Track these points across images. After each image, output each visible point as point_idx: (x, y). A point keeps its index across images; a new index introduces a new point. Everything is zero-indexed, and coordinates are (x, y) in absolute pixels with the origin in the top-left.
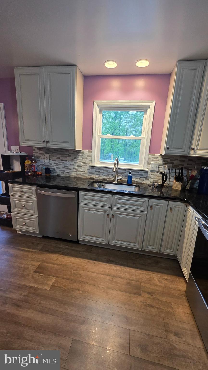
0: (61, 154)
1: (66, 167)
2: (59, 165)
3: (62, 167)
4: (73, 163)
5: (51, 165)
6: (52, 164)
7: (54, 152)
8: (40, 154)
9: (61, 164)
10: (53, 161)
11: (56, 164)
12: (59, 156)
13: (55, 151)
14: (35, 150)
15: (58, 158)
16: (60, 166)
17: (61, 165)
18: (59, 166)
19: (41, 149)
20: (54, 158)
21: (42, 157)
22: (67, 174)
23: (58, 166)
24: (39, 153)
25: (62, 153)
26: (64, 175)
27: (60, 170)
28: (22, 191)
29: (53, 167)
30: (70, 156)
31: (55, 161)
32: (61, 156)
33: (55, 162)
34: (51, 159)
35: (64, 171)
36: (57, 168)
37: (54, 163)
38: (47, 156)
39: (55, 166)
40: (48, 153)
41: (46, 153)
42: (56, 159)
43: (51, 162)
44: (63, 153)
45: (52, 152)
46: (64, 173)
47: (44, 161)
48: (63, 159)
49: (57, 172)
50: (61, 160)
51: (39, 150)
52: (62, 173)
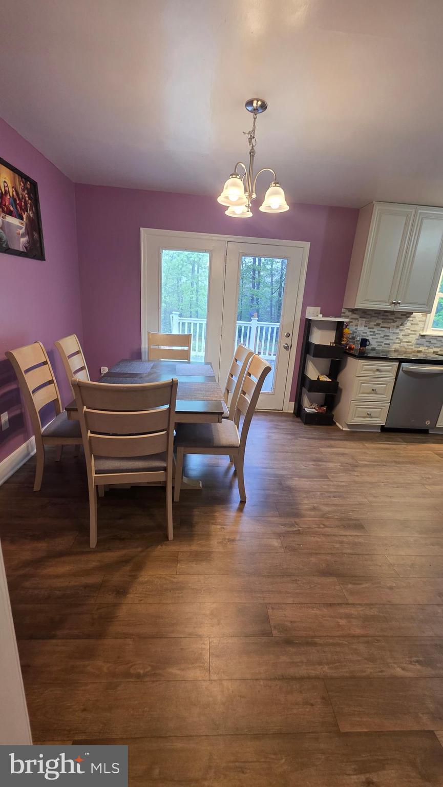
0: (382, 319)
1: (385, 337)
2: (377, 334)
3: (381, 337)
4: (398, 331)
5: (365, 335)
6: (366, 333)
7: (374, 316)
8: (352, 319)
9: (380, 332)
10: (369, 328)
11: (372, 333)
12: (380, 321)
13: (376, 315)
14: (344, 313)
15: (378, 325)
16: (377, 336)
17: (380, 334)
18: (377, 335)
19: (355, 312)
20: (372, 324)
21: (355, 322)
22: (385, 347)
23: (375, 335)
24: (350, 317)
25: (385, 317)
26: (381, 348)
27: (377, 342)
28: (378, 370)
29: (368, 336)
30: (394, 322)
31: (373, 328)
32: (382, 322)
33: (371, 330)
34: (366, 326)
35: (383, 342)
36: (373, 338)
37: (370, 332)
38: (363, 321)
39: (371, 335)
40: (365, 318)
41: (360, 317)
42: (375, 325)
43: (367, 330)
44: (387, 317)
45: (370, 316)
46: (381, 345)
47: (356, 329)
48: (385, 325)
49: (371, 345)
50: (382, 327)
51: (350, 313)
52: (378, 345)
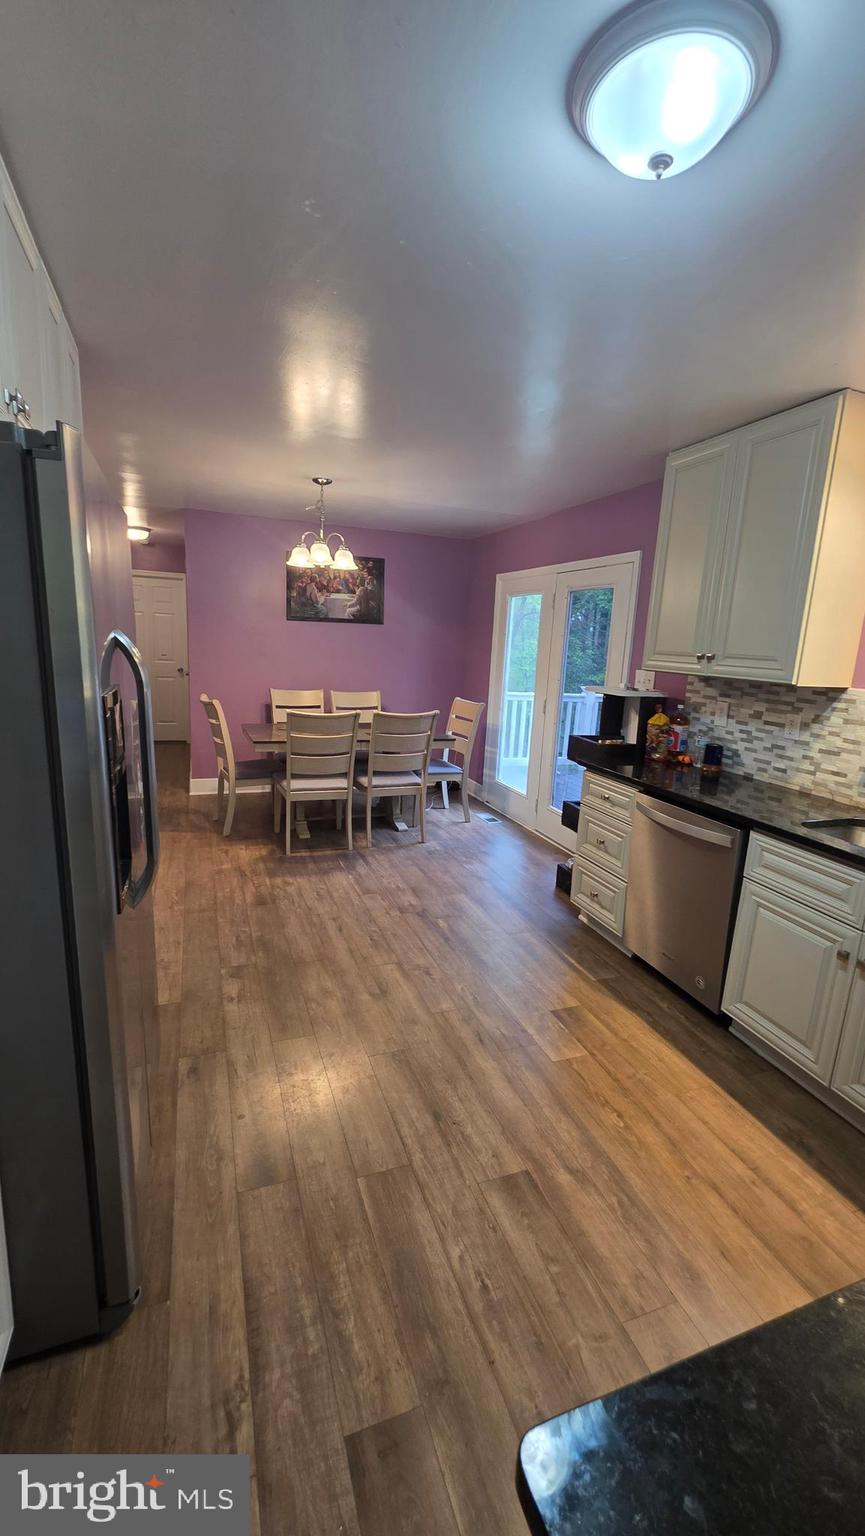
0: (767, 701)
1: (776, 751)
2: (756, 738)
3: (765, 749)
4: (806, 737)
5: (729, 737)
6: (732, 733)
7: (748, 694)
8: (705, 697)
9: (762, 735)
10: (738, 722)
11: (744, 736)
12: (761, 707)
13: (753, 691)
14: (692, 684)
15: (758, 715)
16: (756, 744)
17: (761, 739)
18: (755, 742)
19: (711, 682)
20: (745, 712)
21: (710, 706)
22: (776, 778)
23: (750, 741)
24: (702, 693)
25: (772, 697)
26: (764, 778)
27: (755, 760)
29: (736, 743)
30: (798, 711)
31: (746, 724)
32: (767, 710)
33: (743, 727)
34: (732, 717)
35: (769, 763)
36: (747, 749)
37: (741, 731)
38: (723, 704)
39: (742, 740)
40: (729, 696)
41: (721, 695)
42: (751, 716)
43: (733, 726)
44: (777, 698)
45: (739, 693)
46: (765, 771)
47: (712, 722)
48: (773, 718)
49: (743, 765)
50: (766, 723)
51: (702, 684)
52: (760, 769)
